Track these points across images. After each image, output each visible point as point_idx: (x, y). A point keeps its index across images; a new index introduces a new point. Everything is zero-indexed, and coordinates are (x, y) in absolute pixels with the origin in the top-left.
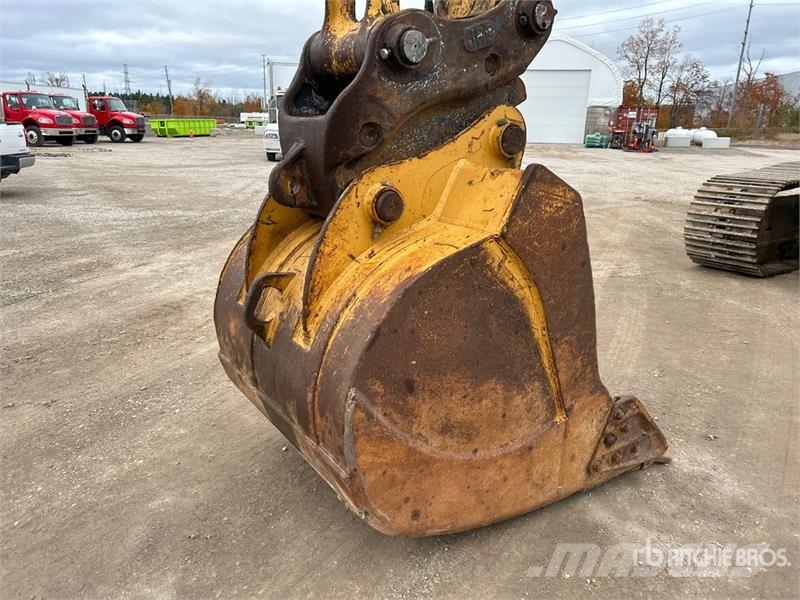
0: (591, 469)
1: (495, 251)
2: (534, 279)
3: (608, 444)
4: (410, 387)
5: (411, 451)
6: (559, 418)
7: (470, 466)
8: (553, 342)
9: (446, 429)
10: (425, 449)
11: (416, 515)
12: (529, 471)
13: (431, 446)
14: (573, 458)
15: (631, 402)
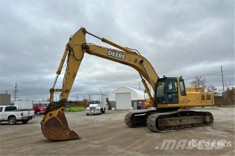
0: (69, 137)
1: (56, 117)
2: (60, 119)
3: (71, 134)
4: (49, 126)
5: (49, 131)
6: (65, 131)
7: (55, 134)
8: (63, 124)
9: (52, 130)
10: (50, 132)
11: (49, 137)
12: (61, 136)
13: (51, 132)
14: (66, 135)
15: (73, 131)
